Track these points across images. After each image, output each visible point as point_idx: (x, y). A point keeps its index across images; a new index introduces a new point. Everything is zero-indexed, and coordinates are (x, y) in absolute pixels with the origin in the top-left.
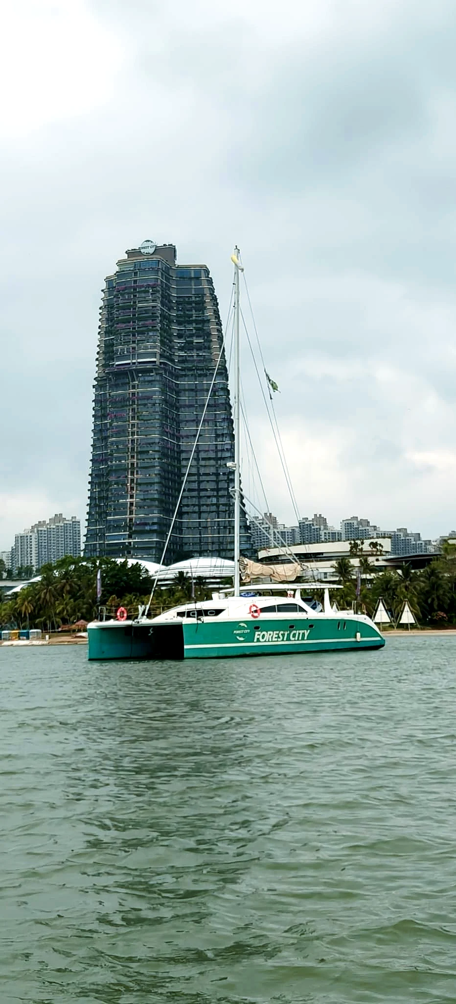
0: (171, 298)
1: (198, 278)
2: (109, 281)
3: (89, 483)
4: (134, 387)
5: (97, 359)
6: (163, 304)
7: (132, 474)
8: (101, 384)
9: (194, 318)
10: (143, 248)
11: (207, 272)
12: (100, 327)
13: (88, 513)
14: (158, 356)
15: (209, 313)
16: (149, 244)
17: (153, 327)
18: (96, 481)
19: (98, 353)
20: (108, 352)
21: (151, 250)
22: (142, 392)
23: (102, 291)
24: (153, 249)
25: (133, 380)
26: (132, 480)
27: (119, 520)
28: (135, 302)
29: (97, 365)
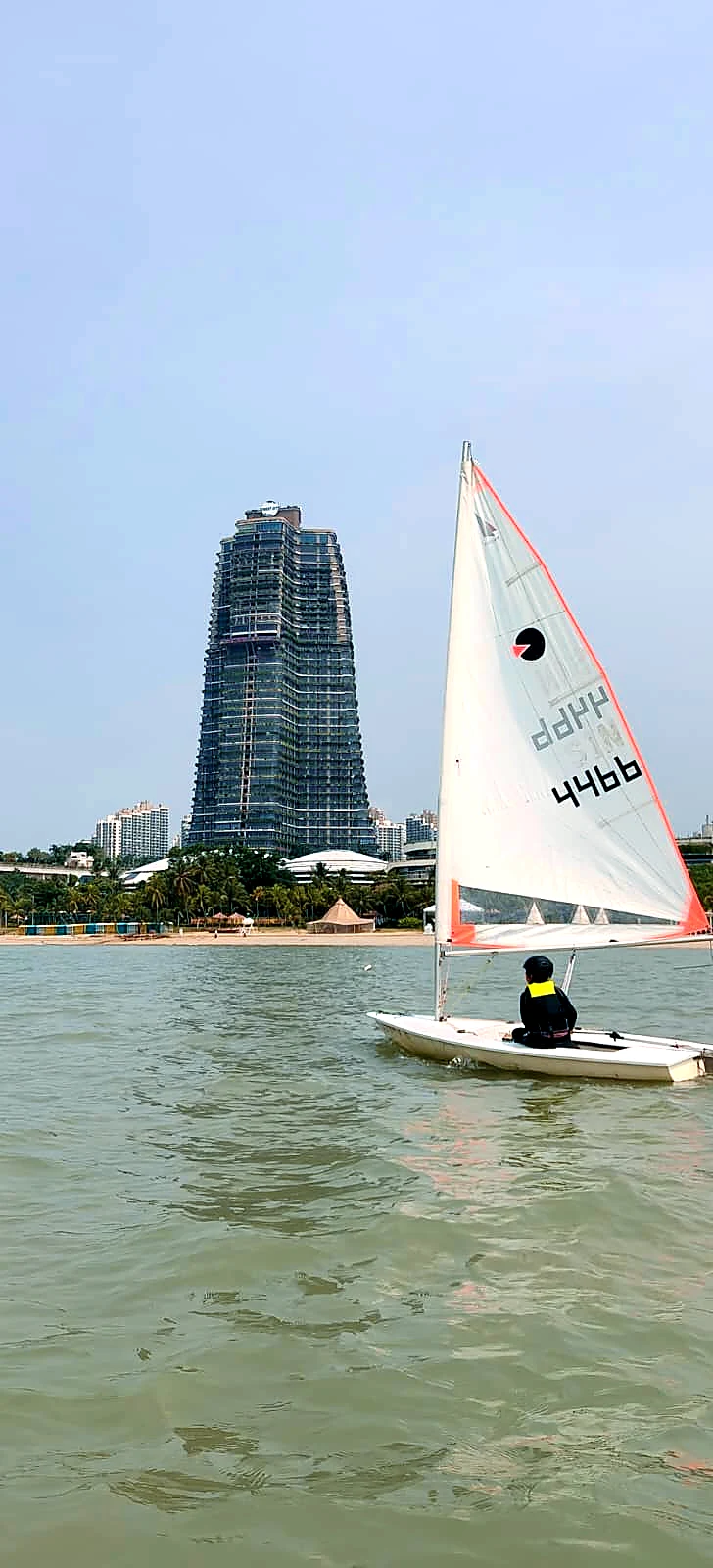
0: (295, 565)
1: (324, 545)
2: (225, 544)
3: (196, 765)
4: (251, 662)
5: (209, 629)
6: (285, 571)
7: (247, 756)
8: (212, 656)
9: (318, 589)
10: (265, 509)
11: (334, 538)
12: (213, 594)
13: (193, 799)
14: (279, 627)
15: (335, 583)
16: (272, 505)
17: (274, 596)
18: (204, 763)
19: (211, 623)
20: (222, 622)
21: (274, 512)
22: (261, 667)
23: (218, 554)
24: (276, 511)
25: (251, 653)
26: (247, 764)
27: (230, 807)
28: (255, 568)
29: (209, 637)
